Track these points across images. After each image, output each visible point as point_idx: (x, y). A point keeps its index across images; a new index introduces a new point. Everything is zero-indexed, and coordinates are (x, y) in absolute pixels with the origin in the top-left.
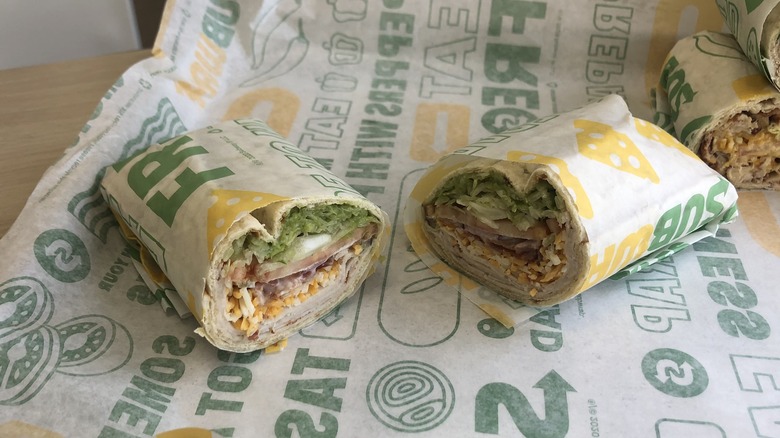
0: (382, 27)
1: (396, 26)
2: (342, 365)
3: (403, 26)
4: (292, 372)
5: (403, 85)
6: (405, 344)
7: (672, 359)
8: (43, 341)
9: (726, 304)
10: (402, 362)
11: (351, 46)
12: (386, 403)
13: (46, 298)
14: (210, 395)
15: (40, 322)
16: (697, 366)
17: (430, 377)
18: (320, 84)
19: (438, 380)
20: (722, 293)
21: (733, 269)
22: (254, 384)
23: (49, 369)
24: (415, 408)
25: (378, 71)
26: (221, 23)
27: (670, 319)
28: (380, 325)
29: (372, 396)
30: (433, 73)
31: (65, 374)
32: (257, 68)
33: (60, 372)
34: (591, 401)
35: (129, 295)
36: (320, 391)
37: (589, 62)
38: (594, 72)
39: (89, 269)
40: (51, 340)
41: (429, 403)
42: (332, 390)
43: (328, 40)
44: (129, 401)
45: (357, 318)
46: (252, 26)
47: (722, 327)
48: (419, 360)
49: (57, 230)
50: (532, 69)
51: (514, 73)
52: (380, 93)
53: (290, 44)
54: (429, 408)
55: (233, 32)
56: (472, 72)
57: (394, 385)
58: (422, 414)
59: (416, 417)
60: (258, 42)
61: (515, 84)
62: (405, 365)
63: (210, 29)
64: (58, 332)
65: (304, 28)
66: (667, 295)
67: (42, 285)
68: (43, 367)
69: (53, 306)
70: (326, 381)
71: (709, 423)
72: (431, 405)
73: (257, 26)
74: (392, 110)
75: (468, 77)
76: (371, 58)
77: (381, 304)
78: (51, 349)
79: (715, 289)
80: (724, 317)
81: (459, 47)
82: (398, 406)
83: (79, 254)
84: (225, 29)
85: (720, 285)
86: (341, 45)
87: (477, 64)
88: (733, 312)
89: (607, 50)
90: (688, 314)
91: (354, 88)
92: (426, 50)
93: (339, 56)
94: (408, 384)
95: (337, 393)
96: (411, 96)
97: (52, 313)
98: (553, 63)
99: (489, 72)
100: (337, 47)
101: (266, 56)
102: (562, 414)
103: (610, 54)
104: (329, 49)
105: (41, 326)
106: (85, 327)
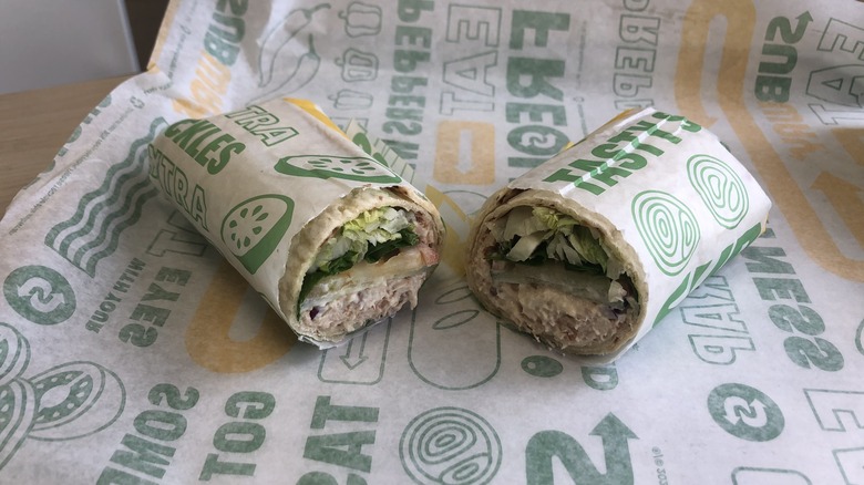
0: (398, 41)
1: (412, 41)
2: (369, 415)
3: (419, 40)
4: (312, 427)
5: (421, 101)
6: (441, 387)
7: (741, 397)
8: (13, 398)
9: (791, 330)
10: (438, 409)
11: (367, 62)
12: (423, 460)
13: (20, 345)
14: (216, 457)
15: (11, 375)
16: (769, 404)
17: (472, 426)
18: (333, 102)
19: (481, 429)
20: (785, 318)
21: (794, 291)
22: (268, 443)
23: (19, 434)
24: (457, 465)
25: (395, 88)
26: (225, 41)
27: (733, 349)
28: (411, 365)
29: (406, 452)
30: (453, 89)
31: (39, 439)
32: (265, 86)
33: (32, 437)
34: (655, 450)
35: (121, 335)
36: (345, 448)
37: (616, 74)
38: (622, 85)
39: (74, 307)
40: (24, 397)
41: (473, 457)
42: (359, 446)
43: (340, 56)
44: (119, 467)
45: (384, 359)
46: (259, 42)
47: (791, 357)
48: (459, 406)
49: (31, 267)
50: (556, 82)
51: (538, 87)
52: (397, 110)
53: (300, 61)
54: (474, 464)
55: (238, 50)
56: (494, 88)
57: (431, 438)
58: (465, 473)
59: (459, 476)
60: (266, 60)
61: (540, 99)
62: (443, 412)
63: (213, 46)
64: (33, 386)
65: (315, 43)
66: (725, 322)
67: (15, 331)
68: (12, 433)
69: (29, 355)
70: (351, 435)
71: (792, 472)
72: (475, 461)
73: (264, 42)
74: (411, 129)
75: (491, 93)
76: (387, 73)
77: (411, 341)
78: (23, 408)
79: (776, 314)
80: (792, 345)
81: (480, 62)
82: (437, 463)
83: (62, 291)
84: (230, 46)
85: (781, 309)
86: (353, 61)
87: (498, 78)
88: (800, 340)
89: (634, 62)
90: (752, 343)
91: (370, 105)
92: (445, 65)
93: (352, 73)
94: (446, 436)
95: (365, 450)
96: (430, 113)
97: (27, 362)
98: (578, 76)
99: (512, 86)
100: (351, 63)
101: (274, 74)
102: (625, 466)
103: (637, 66)
104: (342, 66)
105: (13, 380)
106: (68, 377)
